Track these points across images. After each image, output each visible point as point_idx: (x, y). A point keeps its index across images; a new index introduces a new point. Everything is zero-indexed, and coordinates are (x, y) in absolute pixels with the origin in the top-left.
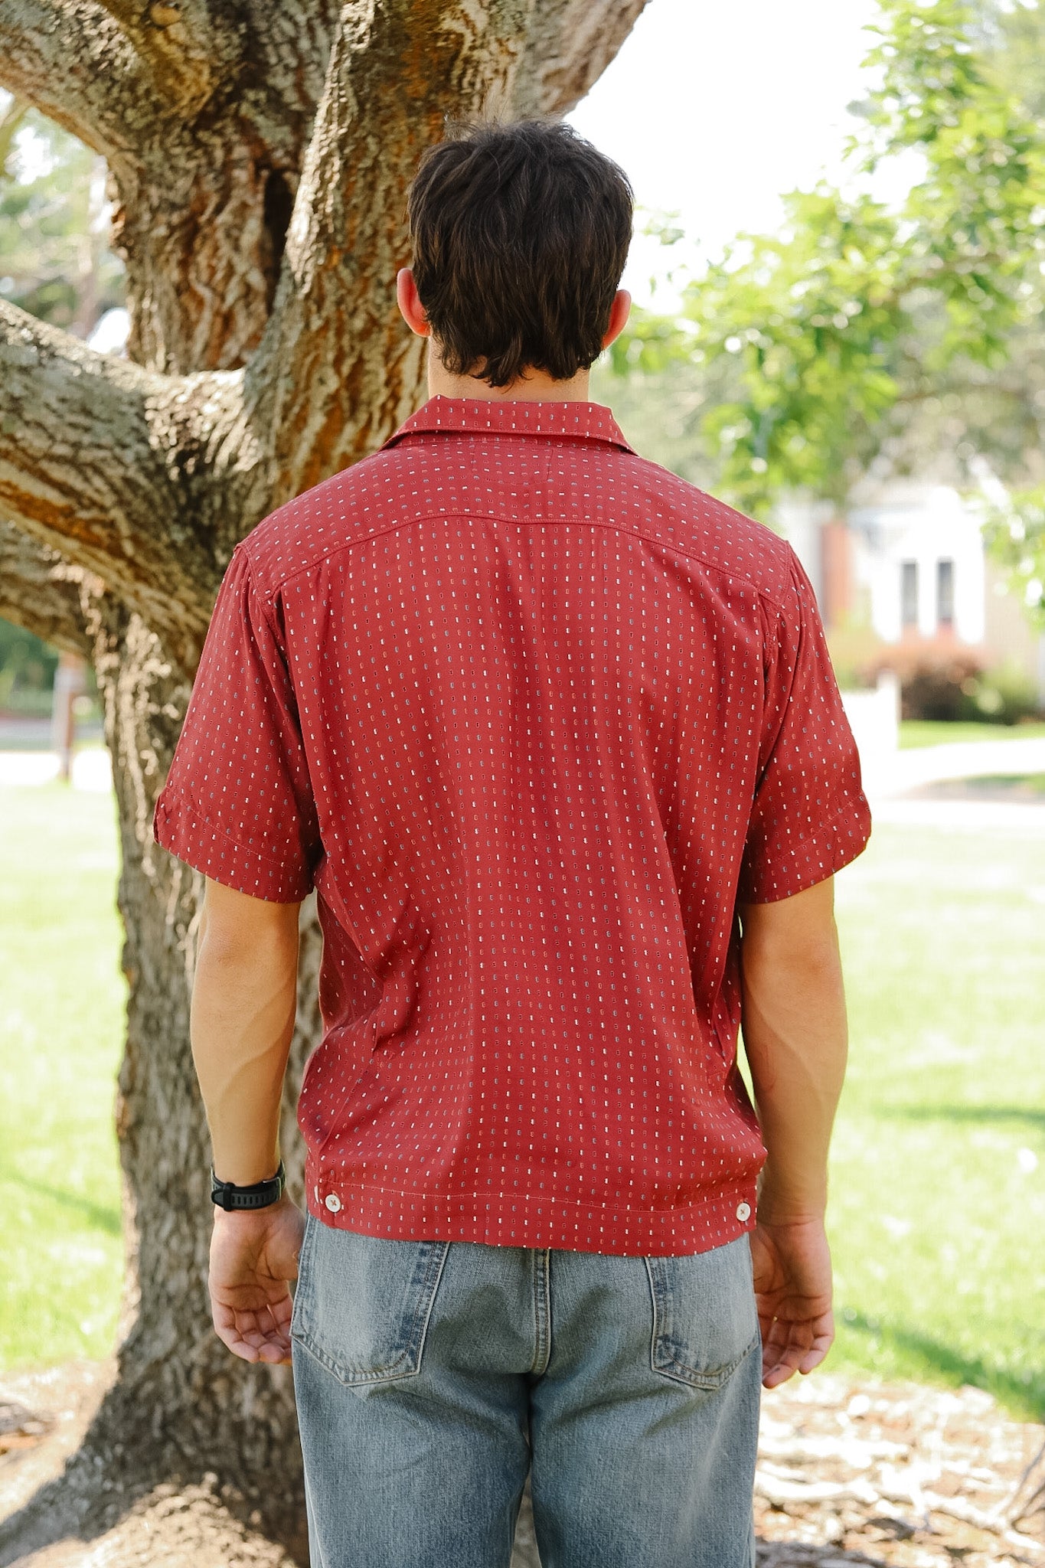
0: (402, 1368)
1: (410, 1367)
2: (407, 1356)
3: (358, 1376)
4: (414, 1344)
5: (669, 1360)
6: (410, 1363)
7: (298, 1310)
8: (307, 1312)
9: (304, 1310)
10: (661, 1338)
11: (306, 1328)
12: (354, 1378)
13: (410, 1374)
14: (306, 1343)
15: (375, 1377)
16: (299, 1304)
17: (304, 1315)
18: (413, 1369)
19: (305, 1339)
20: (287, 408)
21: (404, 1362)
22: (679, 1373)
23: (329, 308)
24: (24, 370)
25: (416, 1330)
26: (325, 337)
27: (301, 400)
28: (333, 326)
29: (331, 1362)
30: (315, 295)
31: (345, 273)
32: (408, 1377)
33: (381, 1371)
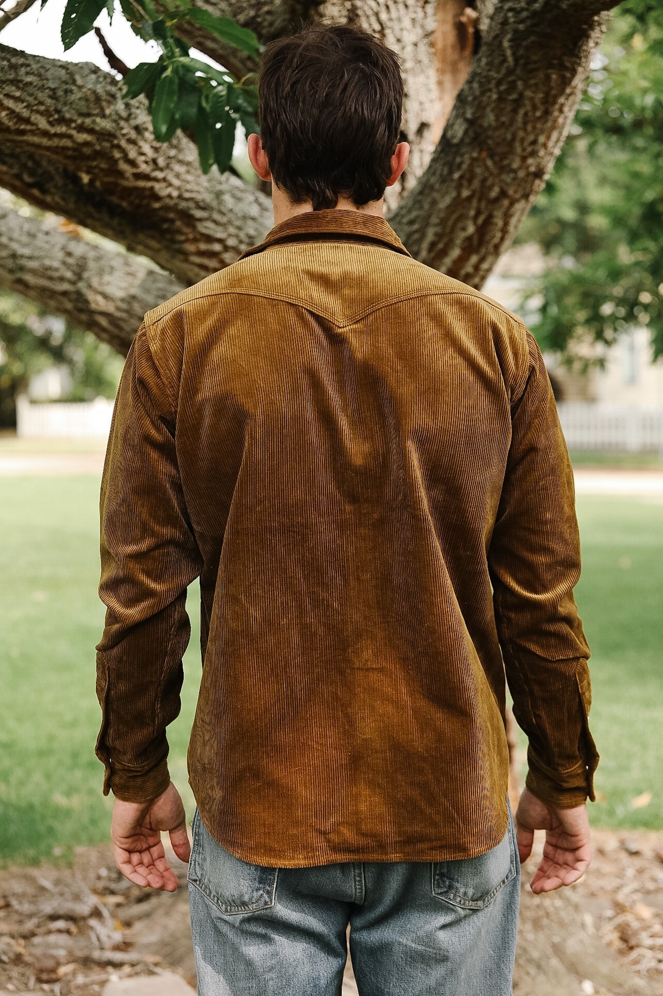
0: (262, 903)
1: (268, 902)
2: (265, 895)
3: (233, 908)
4: (269, 887)
5: (445, 889)
6: (267, 899)
7: (193, 862)
8: (199, 864)
9: (197, 863)
10: (438, 875)
11: (199, 875)
12: (231, 910)
13: (268, 906)
14: (199, 885)
15: (243, 909)
16: (194, 858)
17: (197, 866)
18: (269, 903)
19: (198, 882)
20: (433, 245)
21: (263, 899)
22: (452, 898)
23: (476, 184)
24: (253, 219)
25: (270, 877)
26: (470, 203)
27: (445, 240)
28: (477, 196)
29: (216, 899)
30: (467, 176)
31: (489, 163)
32: (266, 909)
33: (247, 906)
